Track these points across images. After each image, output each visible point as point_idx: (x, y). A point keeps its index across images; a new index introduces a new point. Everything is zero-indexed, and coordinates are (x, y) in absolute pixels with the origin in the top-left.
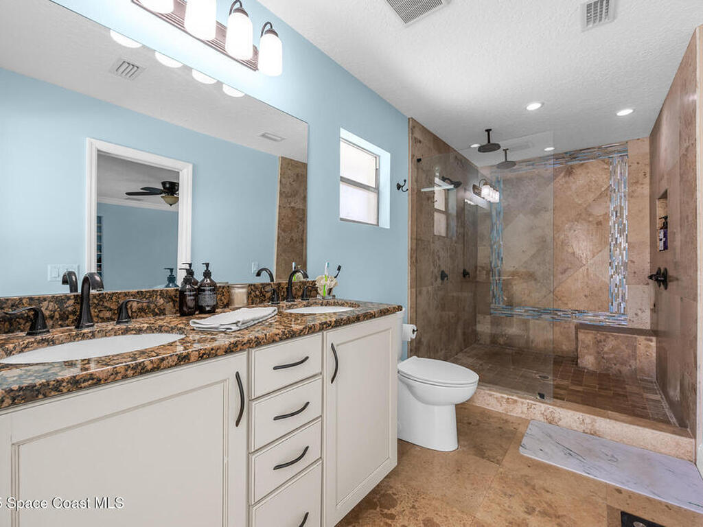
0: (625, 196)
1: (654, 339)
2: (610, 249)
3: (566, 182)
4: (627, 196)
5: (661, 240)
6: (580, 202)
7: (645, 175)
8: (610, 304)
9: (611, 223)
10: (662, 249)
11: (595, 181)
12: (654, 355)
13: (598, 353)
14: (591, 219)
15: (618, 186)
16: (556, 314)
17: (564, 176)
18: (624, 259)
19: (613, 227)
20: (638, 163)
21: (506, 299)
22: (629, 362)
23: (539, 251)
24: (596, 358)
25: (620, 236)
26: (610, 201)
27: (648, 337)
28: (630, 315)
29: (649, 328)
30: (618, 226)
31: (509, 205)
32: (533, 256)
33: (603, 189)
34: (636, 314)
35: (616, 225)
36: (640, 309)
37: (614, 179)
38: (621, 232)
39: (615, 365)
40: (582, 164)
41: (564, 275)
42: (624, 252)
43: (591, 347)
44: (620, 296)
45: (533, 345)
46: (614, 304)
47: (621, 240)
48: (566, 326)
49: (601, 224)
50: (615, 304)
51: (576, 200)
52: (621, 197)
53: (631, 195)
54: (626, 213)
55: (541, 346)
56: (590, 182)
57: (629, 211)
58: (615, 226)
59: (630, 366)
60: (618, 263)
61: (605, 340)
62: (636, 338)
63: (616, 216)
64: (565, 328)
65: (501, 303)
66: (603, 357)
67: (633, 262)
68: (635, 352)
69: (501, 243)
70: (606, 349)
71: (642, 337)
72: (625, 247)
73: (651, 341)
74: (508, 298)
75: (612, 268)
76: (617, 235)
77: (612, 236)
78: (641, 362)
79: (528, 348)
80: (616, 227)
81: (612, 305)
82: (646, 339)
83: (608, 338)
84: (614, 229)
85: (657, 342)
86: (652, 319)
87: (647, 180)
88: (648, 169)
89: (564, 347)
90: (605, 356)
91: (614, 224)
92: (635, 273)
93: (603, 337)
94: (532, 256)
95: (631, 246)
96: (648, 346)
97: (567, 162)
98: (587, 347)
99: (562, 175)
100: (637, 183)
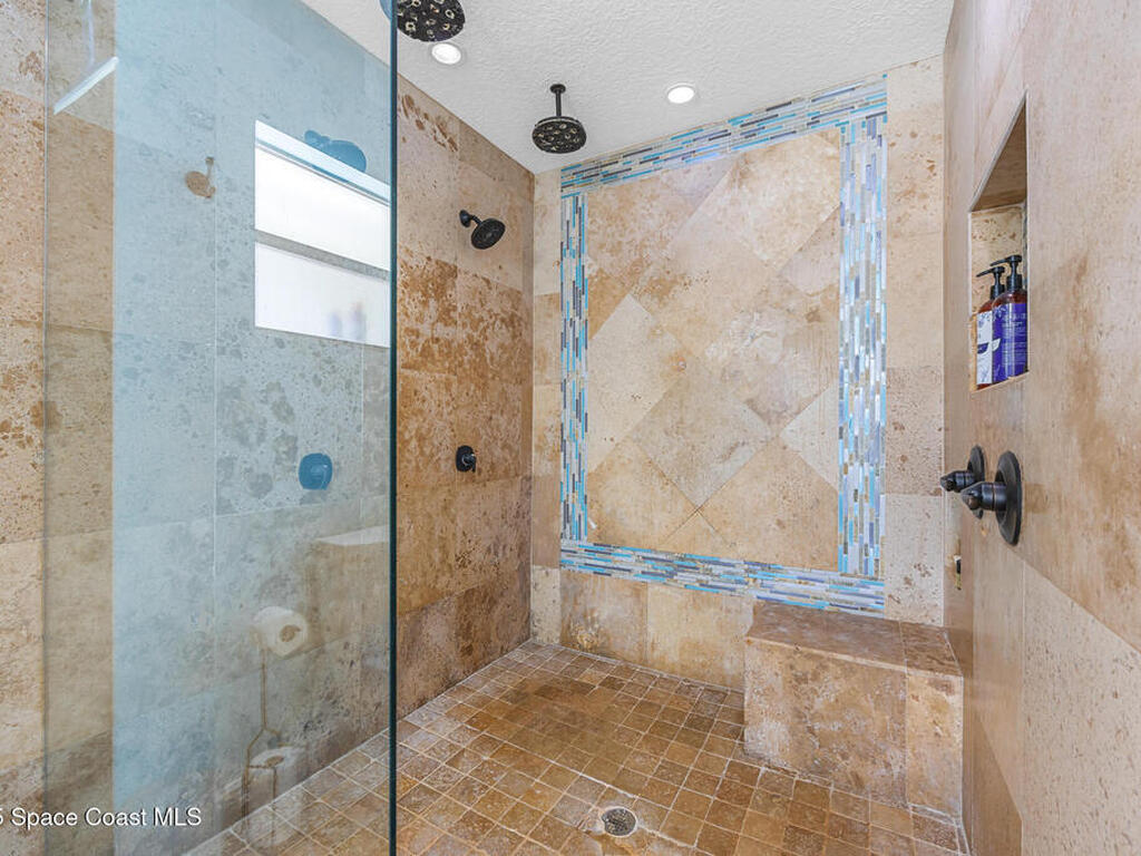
0: (879, 234)
1: (957, 681)
2: (842, 389)
3: (733, 202)
4: (884, 235)
5: (983, 348)
6: (765, 258)
7: (932, 168)
8: (841, 547)
9: (844, 314)
10: (989, 380)
11: (804, 195)
12: (958, 737)
13: (799, 715)
14: (792, 304)
15: (862, 205)
16: (708, 572)
17: (730, 185)
18: (877, 419)
19: (847, 326)
20: (914, 135)
21: (594, 526)
22: (883, 752)
23: (669, 394)
24: (792, 731)
25: (867, 352)
26: (842, 251)
27: (940, 676)
28: (891, 583)
29: (940, 623)
30: (862, 322)
31: (601, 271)
32: (656, 410)
33: (823, 218)
34: (908, 581)
35: (857, 320)
36: (918, 566)
37: (853, 187)
38: (869, 338)
39: (844, 757)
40: (774, 147)
41: (728, 465)
42: (878, 397)
43: (780, 692)
44: (867, 526)
45: (656, 654)
46: (850, 548)
47: (871, 363)
48: (733, 607)
49: (819, 319)
50: (854, 548)
51: (758, 253)
52: (869, 236)
53: (895, 231)
54: (881, 283)
55: (674, 657)
56: (792, 197)
57: (890, 278)
58: (852, 322)
59: (888, 765)
60: (861, 430)
61: (815, 677)
62: (903, 676)
63: (857, 294)
64: (728, 611)
65: (584, 538)
66: (811, 730)
67: (899, 427)
68: (902, 723)
69: (584, 374)
70: (819, 704)
71: (922, 673)
72: (877, 383)
73: (948, 688)
74: (599, 522)
75: (846, 445)
76: (858, 349)
77: (846, 350)
78: (917, 756)
79: (644, 662)
80: (857, 328)
81: (846, 552)
82: (935, 684)
83: (825, 668)
84: (852, 329)
85: (970, 694)
86: (949, 596)
87: (938, 182)
88: (939, 151)
89: (727, 665)
90: (817, 726)
91: (852, 316)
92: (904, 459)
93: (810, 666)
94: (654, 411)
95: (895, 380)
96: (939, 707)
97: (735, 146)
98: (769, 692)
99: (725, 180)
100: (909, 193)
